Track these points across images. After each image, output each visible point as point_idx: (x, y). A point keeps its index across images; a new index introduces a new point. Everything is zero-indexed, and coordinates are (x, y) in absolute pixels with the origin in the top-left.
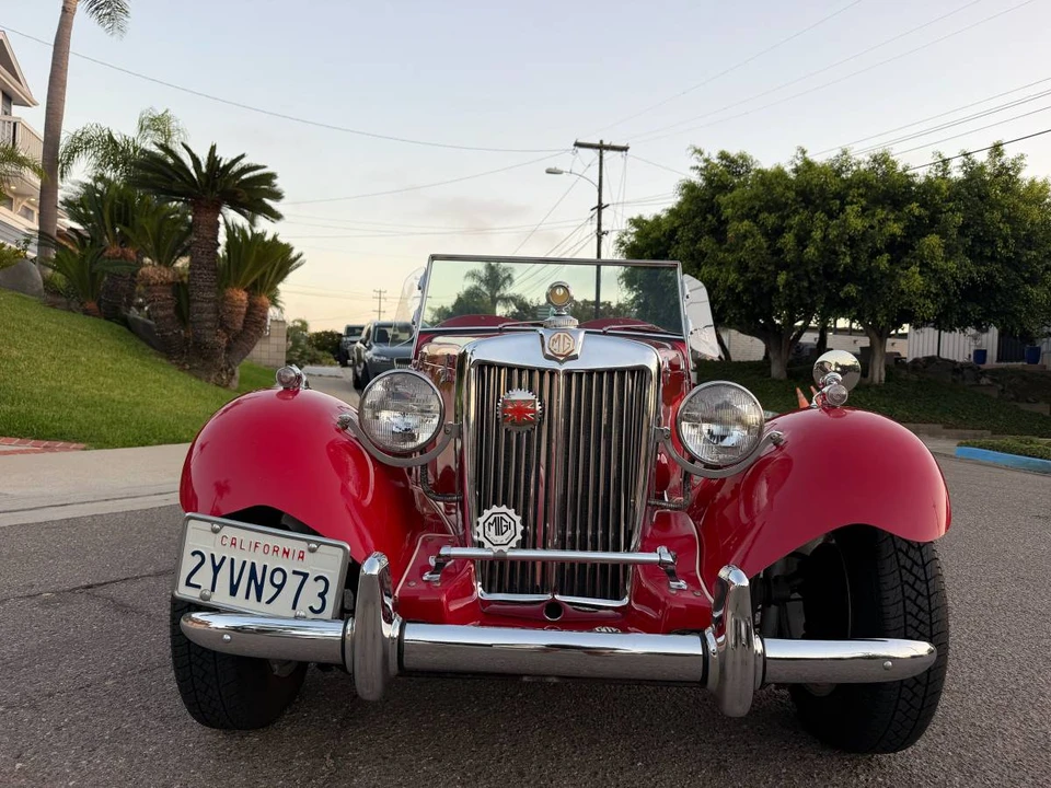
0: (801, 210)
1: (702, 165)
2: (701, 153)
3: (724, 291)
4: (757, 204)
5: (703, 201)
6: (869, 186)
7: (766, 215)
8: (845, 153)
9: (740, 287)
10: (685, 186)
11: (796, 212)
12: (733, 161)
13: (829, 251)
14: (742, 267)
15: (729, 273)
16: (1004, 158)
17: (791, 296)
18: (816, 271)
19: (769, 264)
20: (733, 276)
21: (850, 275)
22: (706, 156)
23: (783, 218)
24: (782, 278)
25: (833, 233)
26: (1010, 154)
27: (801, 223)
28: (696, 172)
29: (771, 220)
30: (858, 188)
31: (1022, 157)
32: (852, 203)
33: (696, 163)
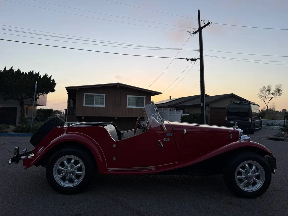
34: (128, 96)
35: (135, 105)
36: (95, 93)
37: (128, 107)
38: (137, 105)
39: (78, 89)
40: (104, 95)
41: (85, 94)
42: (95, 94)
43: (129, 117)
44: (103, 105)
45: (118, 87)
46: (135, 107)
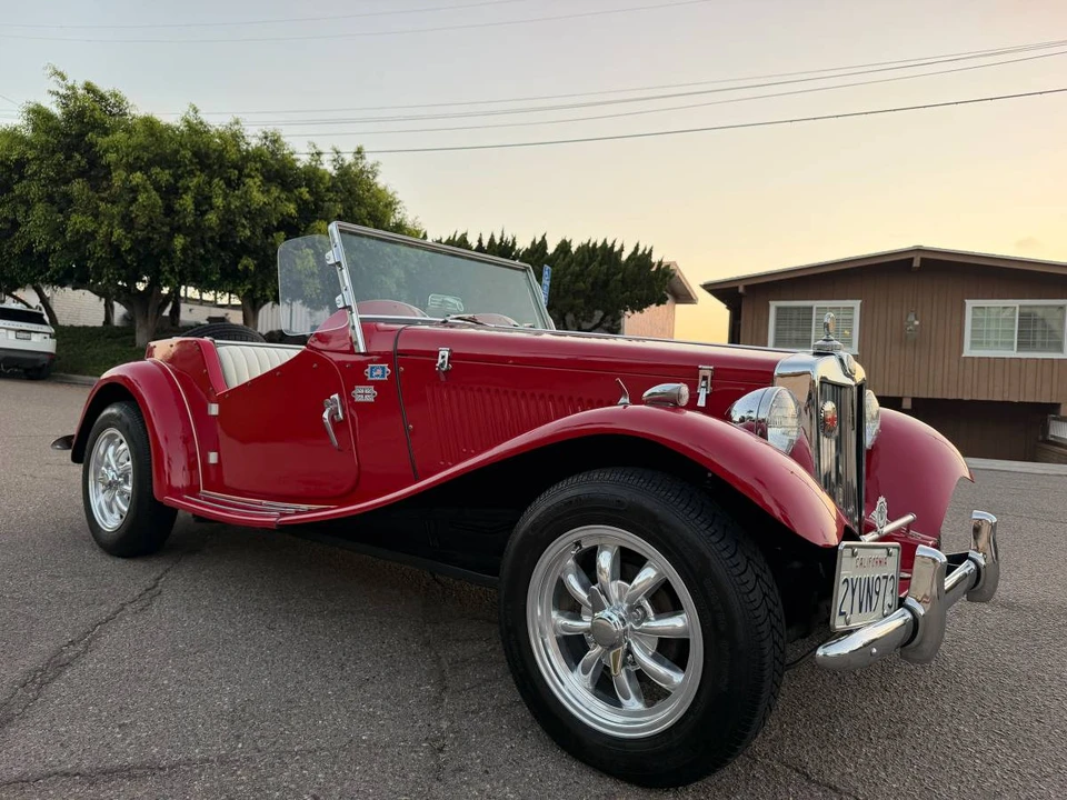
0: (198, 173)
1: (63, 91)
2: (64, 79)
3: (102, 246)
4: (146, 156)
5: (67, 135)
6: (264, 163)
7: (158, 170)
8: (237, 123)
9: (127, 245)
10: (34, 111)
11: (191, 173)
12: (102, 98)
13: (228, 221)
14: (128, 222)
15: (113, 228)
16: (364, 161)
17: (184, 261)
18: (212, 239)
19: (163, 225)
20: (118, 232)
21: (245, 249)
22: (70, 84)
23: (177, 178)
24: (179, 241)
25: (236, 203)
26: (369, 160)
27: (198, 186)
28: (55, 98)
29: (165, 176)
30: (256, 162)
31: (378, 164)
32: (250, 176)
33: (56, 88)
34: (970, 304)
35: (1012, 343)
36: (811, 299)
37: (968, 352)
38: (1022, 345)
39: (746, 287)
40: (856, 304)
41: (773, 305)
42: (816, 304)
43: (975, 398)
44: (851, 346)
45: (916, 264)
46: (1014, 354)
